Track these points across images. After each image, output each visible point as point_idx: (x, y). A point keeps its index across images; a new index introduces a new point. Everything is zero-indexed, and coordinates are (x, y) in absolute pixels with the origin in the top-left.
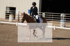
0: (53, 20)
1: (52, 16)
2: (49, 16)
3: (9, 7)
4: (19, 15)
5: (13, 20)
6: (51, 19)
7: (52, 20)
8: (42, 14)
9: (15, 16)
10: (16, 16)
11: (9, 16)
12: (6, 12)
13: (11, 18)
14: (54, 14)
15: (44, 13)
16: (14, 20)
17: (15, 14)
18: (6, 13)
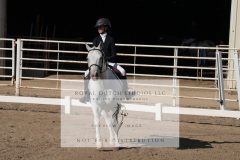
0: (60, 73)
1: (54, 56)
2: (41, 55)
6: (53, 65)
7: (55, 73)
8: (9, 44)
14: (63, 47)
15: (19, 42)
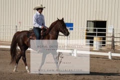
3: (93, 21)
4: (113, 37)
5: (100, 46)
9: (104, 39)
10: (107, 39)
11: (93, 38)
12: (87, 30)
13: (98, 42)
16: (103, 48)
17: (105, 35)
18: (87, 34)
